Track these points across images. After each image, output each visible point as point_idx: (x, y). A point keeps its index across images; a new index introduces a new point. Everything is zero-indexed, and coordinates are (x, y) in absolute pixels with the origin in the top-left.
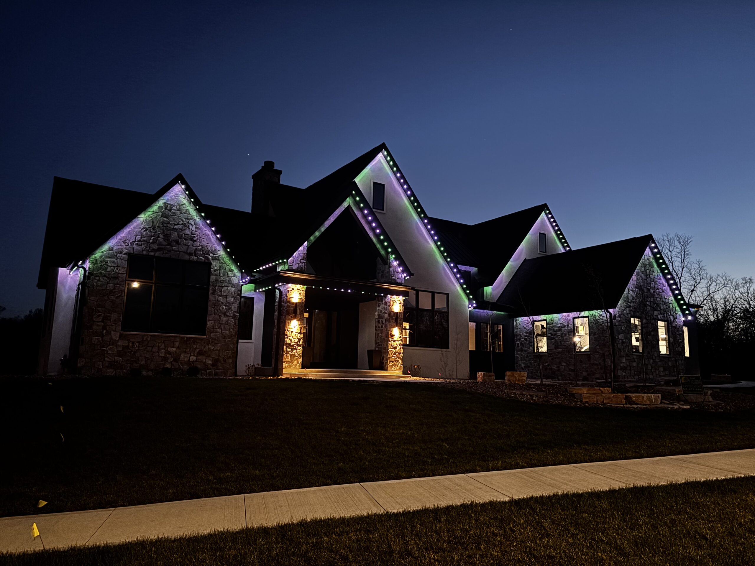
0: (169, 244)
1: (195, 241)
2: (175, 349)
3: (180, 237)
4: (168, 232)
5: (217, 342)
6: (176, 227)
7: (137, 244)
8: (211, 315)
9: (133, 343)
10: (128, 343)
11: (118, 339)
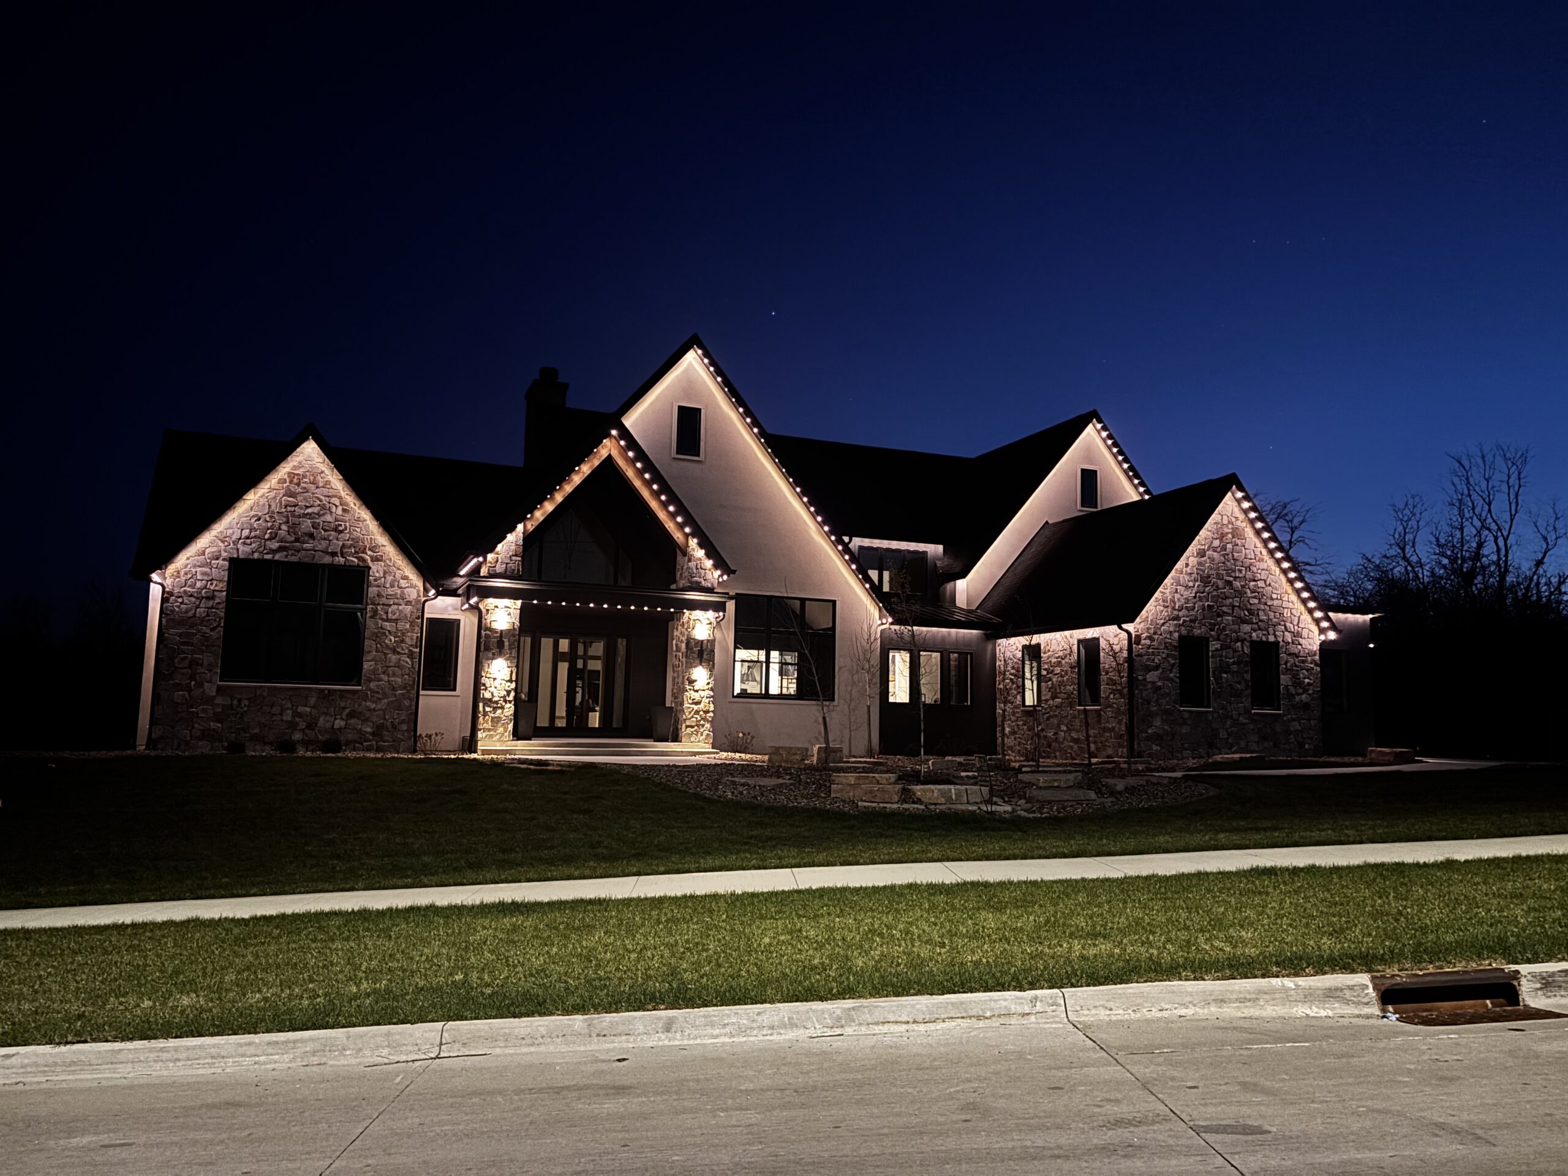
0: (297, 540)
1: (341, 532)
2: (308, 709)
3: (315, 526)
4: (296, 520)
5: (380, 696)
6: (309, 510)
7: (244, 543)
8: (370, 652)
9: (239, 701)
10: (232, 700)
11: (214, 694)
